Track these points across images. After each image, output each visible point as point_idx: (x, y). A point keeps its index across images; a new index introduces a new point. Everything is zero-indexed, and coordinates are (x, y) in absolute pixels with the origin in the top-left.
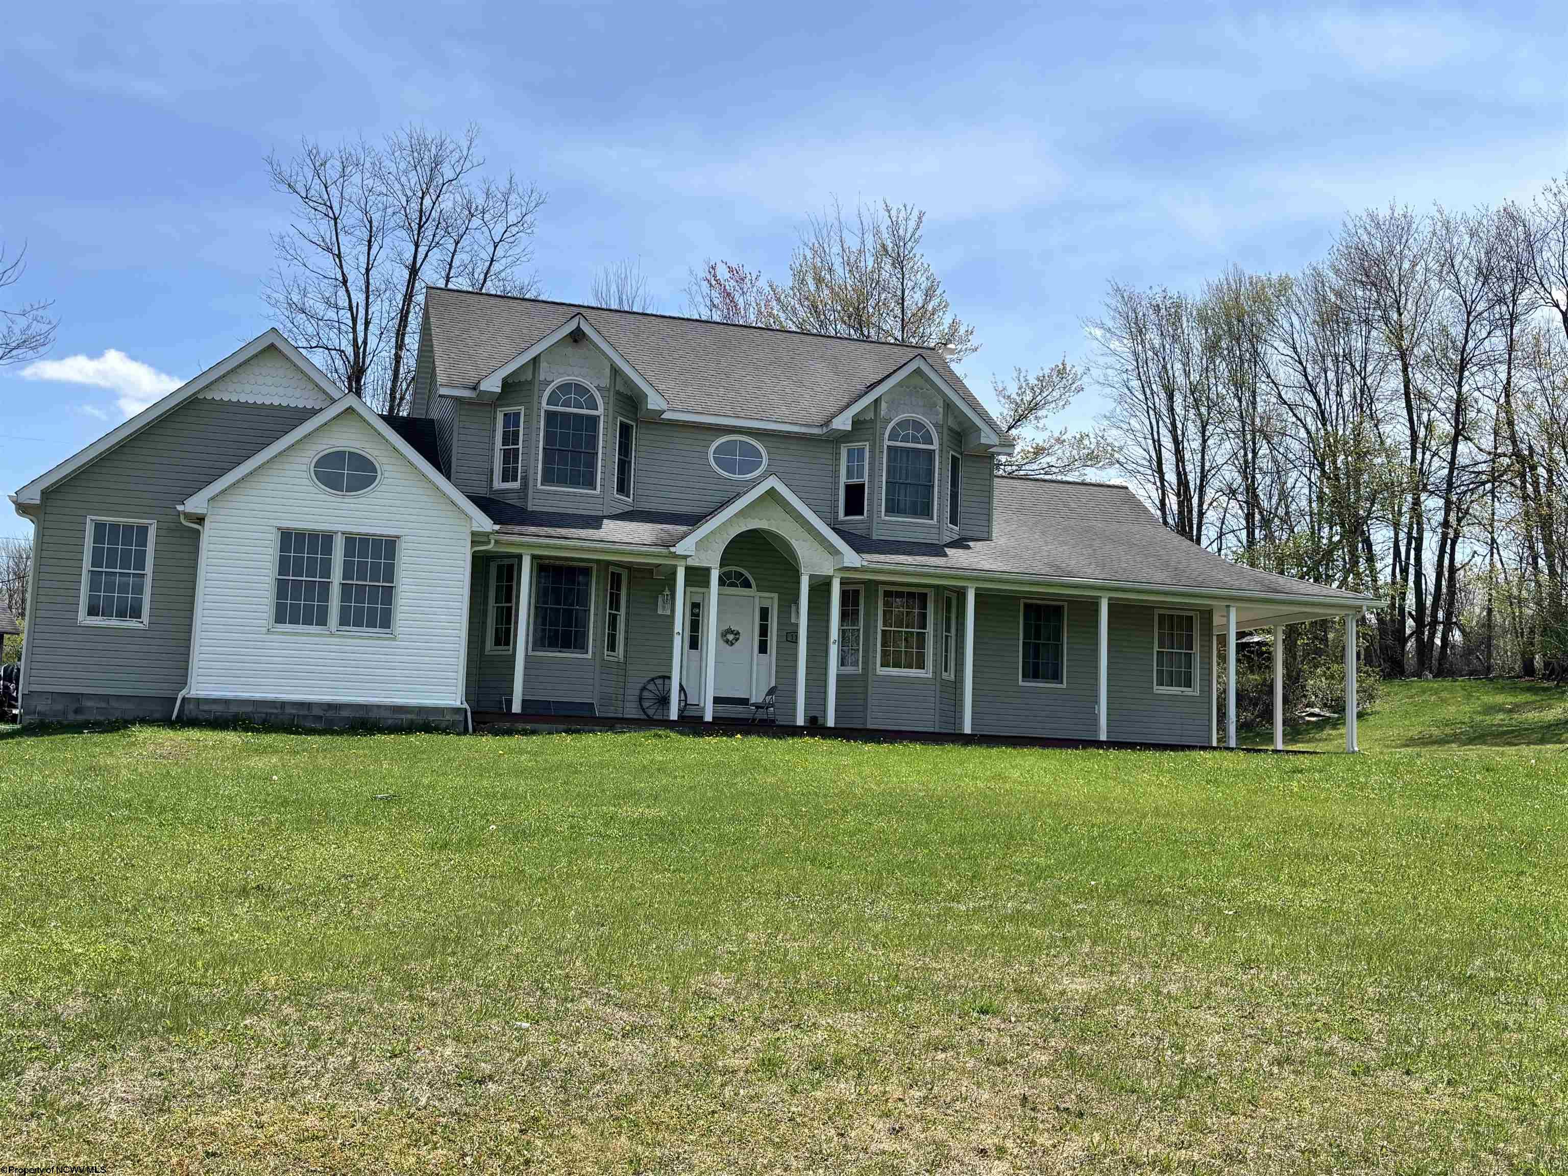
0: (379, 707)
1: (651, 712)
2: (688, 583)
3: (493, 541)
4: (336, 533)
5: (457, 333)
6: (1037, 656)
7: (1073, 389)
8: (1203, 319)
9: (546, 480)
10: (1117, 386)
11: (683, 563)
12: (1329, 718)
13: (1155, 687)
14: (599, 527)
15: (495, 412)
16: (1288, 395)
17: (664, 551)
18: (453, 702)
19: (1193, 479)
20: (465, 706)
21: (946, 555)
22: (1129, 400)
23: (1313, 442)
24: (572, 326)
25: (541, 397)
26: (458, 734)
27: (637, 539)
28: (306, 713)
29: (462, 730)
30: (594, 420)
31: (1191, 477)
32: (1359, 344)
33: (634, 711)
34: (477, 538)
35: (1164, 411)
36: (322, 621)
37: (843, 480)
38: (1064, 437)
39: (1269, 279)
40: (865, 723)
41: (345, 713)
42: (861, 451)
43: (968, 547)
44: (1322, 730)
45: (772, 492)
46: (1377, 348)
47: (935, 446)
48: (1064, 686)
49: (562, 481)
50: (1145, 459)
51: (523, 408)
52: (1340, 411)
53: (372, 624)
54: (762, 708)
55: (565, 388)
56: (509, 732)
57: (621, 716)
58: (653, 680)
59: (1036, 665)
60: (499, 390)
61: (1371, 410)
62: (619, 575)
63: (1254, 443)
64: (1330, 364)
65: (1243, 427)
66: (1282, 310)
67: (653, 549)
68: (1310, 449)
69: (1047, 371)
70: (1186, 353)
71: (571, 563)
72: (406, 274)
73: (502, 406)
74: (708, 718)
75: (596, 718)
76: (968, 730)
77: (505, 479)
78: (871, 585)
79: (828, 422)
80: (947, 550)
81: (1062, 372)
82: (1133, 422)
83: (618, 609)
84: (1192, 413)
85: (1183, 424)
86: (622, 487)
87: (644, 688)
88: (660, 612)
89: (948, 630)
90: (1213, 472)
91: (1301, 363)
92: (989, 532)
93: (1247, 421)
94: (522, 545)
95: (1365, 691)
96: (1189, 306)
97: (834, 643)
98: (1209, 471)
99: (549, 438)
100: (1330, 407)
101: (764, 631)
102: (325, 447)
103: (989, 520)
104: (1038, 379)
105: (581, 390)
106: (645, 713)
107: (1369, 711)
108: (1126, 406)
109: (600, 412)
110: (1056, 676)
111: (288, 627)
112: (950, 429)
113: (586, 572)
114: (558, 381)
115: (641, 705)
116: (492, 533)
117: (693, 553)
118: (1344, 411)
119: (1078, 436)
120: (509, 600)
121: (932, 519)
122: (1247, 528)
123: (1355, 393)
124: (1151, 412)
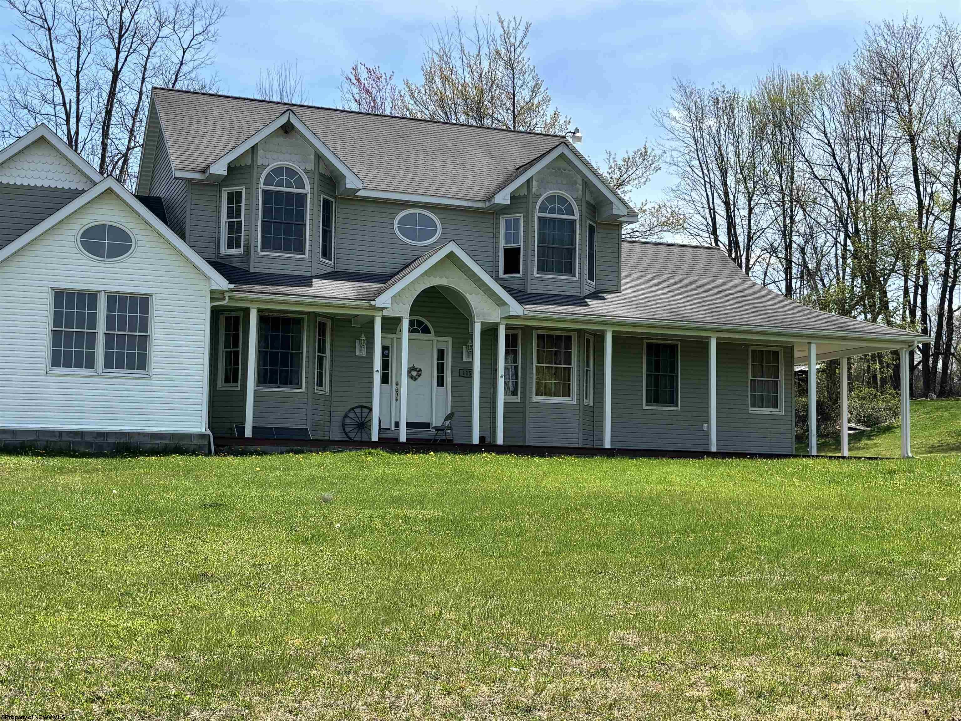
0: (139, 434)
1: (352, 435)
2: (384, 330)
3: (227, 298)
4: (100, 292)
5: (183, 125)
6: (657, 386)
7: (652, 168)
8: (752, 110)
9: (265, 247)
10: (680, 165)
11: (380, 314)
12: (864, 431)
13: (750, 408)
14: (310, 285)
15: (221, 191)
16: (820, 173)
17: (364, 303)
18: (199, 430)
19: (742, 240)
20: (209, 432)
21: (587, 305)
22: (690, 177)
23: (839, 209)
24: (283, 120)
25: (258, 178)
26: (206, 455)
27: (343, 295)
28: (80, 440)
29: (207, 452)
30: (304, 196)
31: (740, 239)
32: (877, 130)
33: (339, 434)
34: (215, 295)
35: (718, 183)
36: (90, 364)
37: (502, 244)
38: (645, 208)
39: (806, 77)
40: (524, 441)
41: (111, 440)
42: (517, 221)
43: (604, 298)
44: (860, 441)
45: (451, 256)
46: (892, 133)
47: (576, 217)
48: (679, 409)
49: (277, 248)
50: (703, 224)
51: (243, 187)
52: (861, 184)
53: (131, 367)
54: (443, 430)
55: (278, 171)
56: (243, 453)
57: (328, 438)
58: (353, 409)
59: (657, 393)
60: (225, 173)
61: (887, 183)
62: (325, 325)
63: (792, 211)
64: (852, 145)
65: (783, 198)
66: (816, 103)
67: (358, 303)
68: (836, 215)
69: (631, 155)
70: (737, 138)
71: (286, 315)
72: (110, 76)
73: (227, 186)
74: (403, 438)
75: (311, 440)
76: (608, 445)
77: (230, 246)
78: (527, 330)
79: (490, 197)
80: (588, 301)
81: (644, 155)
82: (694, 194)
83: (324, 352)
84: (742, 188)
85: (734, 196)
86: (326, 253)
87: (346, 416)
88: (357, 354)
89: (588, 366)
90: (758, 234)
91: (830, 146)
92: (618, 286)
93: (786, 192)
94: (251, 300)
95: (890, 409)
96: (741, 100)
97: (501, 377)
98: (755, 233)
99: (267, 212)
100: (853, 181)
101: (441, 368)
102: (91, 221)
103: (618, 276)
104: (624, 161)
105: (291, 172)
106: (348, 437)
107: (895, 425)
108: (689, 181)
109: (307, 190)
110: (672, 401)
111: (62, 370)
112: (588, 203)
113: (298, 322)
114: (273, 165)
115: (344, 430)
116: (227, 291)
117: (389, 306)
118: (863, 184)
119: (657, 207)
120: (236, 345)
121: (574, 276)
122: (786, 279)
123: (872, 168)
124: (708, 186)
